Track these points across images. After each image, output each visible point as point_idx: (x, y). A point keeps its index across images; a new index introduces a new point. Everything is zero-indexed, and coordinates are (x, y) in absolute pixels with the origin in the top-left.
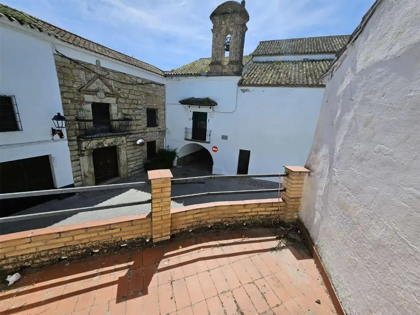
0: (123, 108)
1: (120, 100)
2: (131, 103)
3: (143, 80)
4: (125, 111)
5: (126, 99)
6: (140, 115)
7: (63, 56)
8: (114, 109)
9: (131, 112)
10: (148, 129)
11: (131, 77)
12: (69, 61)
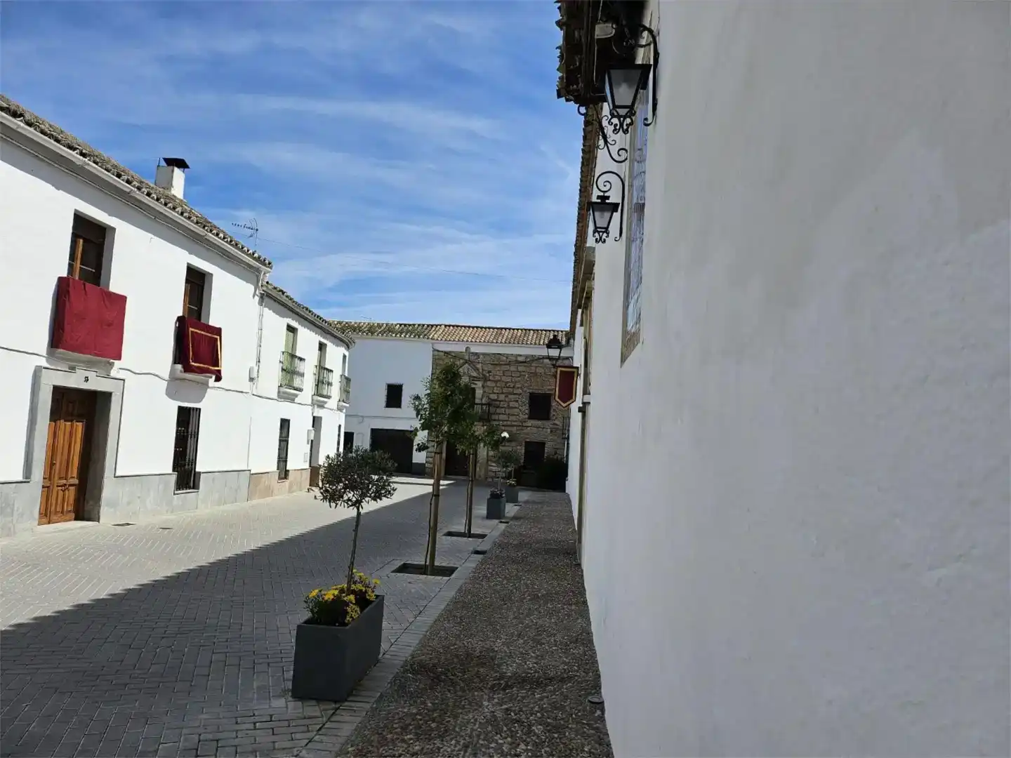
0: (491, 392)
1: (489, 383)
2: (503, 386)
3: (527, 357)
4: (492, 396)
5: (496, 382)
6: (517, 401)
7: (438, 351)
8: (479, 393)
9: (502, 397)
10: (530, 423)
11: (507, 356)
12: (443, 354)
